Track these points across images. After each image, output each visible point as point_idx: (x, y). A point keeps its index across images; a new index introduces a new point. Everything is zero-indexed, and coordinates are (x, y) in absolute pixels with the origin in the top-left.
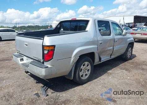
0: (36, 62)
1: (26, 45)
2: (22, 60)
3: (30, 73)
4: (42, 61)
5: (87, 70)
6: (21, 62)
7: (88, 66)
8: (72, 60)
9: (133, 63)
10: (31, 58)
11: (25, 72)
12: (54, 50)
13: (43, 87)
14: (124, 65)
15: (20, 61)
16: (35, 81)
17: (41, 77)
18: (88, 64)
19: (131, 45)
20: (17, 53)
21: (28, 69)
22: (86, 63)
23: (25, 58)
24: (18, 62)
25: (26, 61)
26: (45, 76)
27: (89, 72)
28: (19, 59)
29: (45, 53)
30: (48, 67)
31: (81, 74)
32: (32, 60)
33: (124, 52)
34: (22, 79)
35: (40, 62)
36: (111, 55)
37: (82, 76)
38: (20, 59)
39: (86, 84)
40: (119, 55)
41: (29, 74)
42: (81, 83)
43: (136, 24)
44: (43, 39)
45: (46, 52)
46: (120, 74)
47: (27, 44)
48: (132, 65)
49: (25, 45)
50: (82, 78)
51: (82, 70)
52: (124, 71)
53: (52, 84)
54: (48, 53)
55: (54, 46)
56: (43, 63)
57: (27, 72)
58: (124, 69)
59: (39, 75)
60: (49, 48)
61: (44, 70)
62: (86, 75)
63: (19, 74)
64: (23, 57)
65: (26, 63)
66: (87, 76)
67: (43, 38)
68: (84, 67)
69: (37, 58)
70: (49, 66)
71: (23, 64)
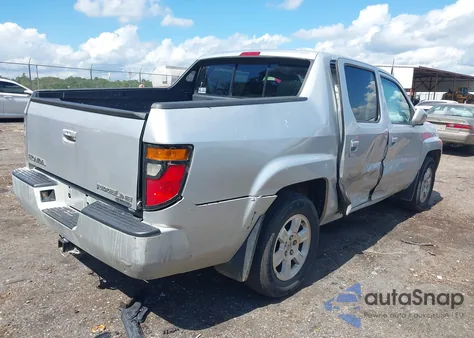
0: (109, 209)
1: (70, 138)
2: (49, 195)
3: (80, 250)
4: (134, 205)
5: (297, 245)
6: (43, 206)
7: (301, 229)
8: (251, 205)
9: (437, 222)
10: (88, 192)
11: (60, 244)
12: (187, 163)
13: (128, 306)
14: (410, 226)
15: (43, 199)
16: (96, 279)
17: (125, 272)
18: (303, 222)
19: (432, 159)
20: (31, 166)
21: (73, 235)
22: (297, 219)
23: (60, 189)
24: (31, 202)
25: (64, 199)
26: (146, 268)
27: (305, 252)
28: (37, 191)
29: (148, 173)
30: (158, 232)
31: (276, 260)
32: (91, 200)
33: (412, 181)
34: (43, 269)
35: (125, 208)
36: (372, 192)
37: (279, 268)
38: (42, 192)
39: (292, 298)
40: (397, 191)
41: (75, 251)
42: (273, 295)
43: (418, 93)
44: (146, 119)
45: (153, 171)
46: (407, 260)
47: (72, 133)
48: (437, 230)
49: (65, 139)
50: (279, 276)
51: (282, 245)
52: (417, 249)
53: (163, 295)
54: (162, 174)
55: (188, 149)
56: (139, 214)
57: (68, 246)
58: (414, 243)
59: (118, 262)
60: (169, 154)
61: (140, 243)
62: (293, 263)
63: (32, 249)
64: (55, 184)
65: (66, 209)
66: (297, 269)
67: (143, 115)
68: (290, 233)
69: (111, 192)
70: (164, 229)
71: (51, 213)
